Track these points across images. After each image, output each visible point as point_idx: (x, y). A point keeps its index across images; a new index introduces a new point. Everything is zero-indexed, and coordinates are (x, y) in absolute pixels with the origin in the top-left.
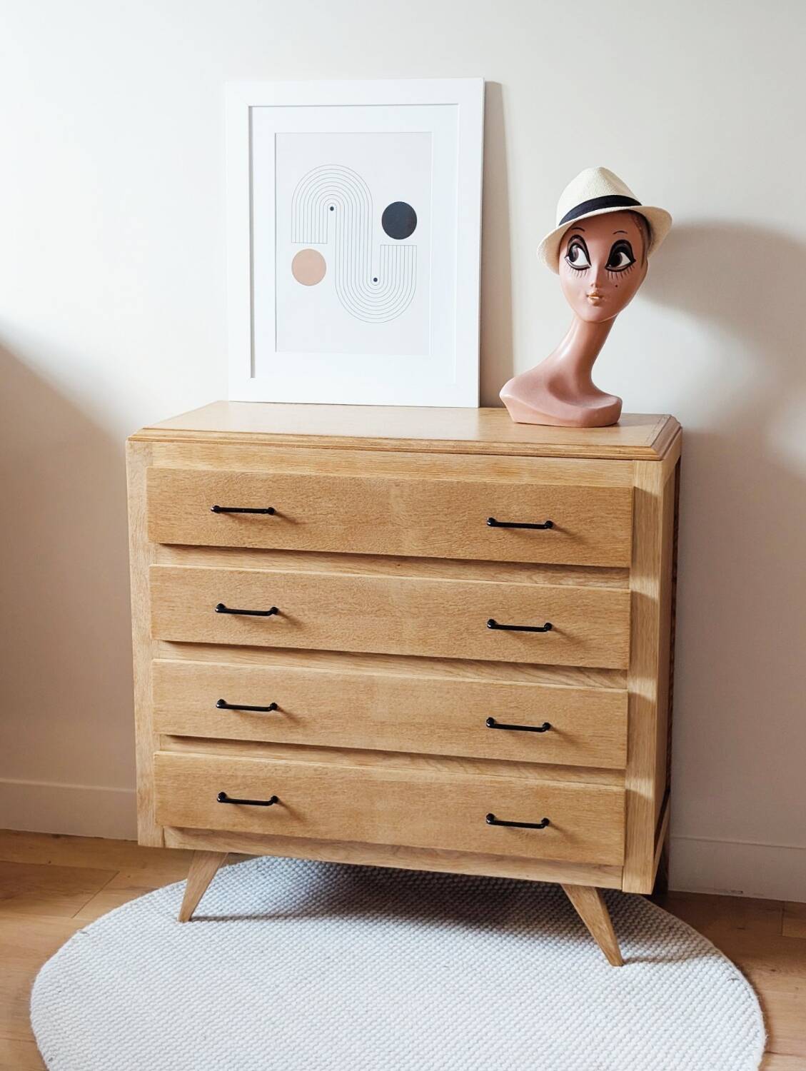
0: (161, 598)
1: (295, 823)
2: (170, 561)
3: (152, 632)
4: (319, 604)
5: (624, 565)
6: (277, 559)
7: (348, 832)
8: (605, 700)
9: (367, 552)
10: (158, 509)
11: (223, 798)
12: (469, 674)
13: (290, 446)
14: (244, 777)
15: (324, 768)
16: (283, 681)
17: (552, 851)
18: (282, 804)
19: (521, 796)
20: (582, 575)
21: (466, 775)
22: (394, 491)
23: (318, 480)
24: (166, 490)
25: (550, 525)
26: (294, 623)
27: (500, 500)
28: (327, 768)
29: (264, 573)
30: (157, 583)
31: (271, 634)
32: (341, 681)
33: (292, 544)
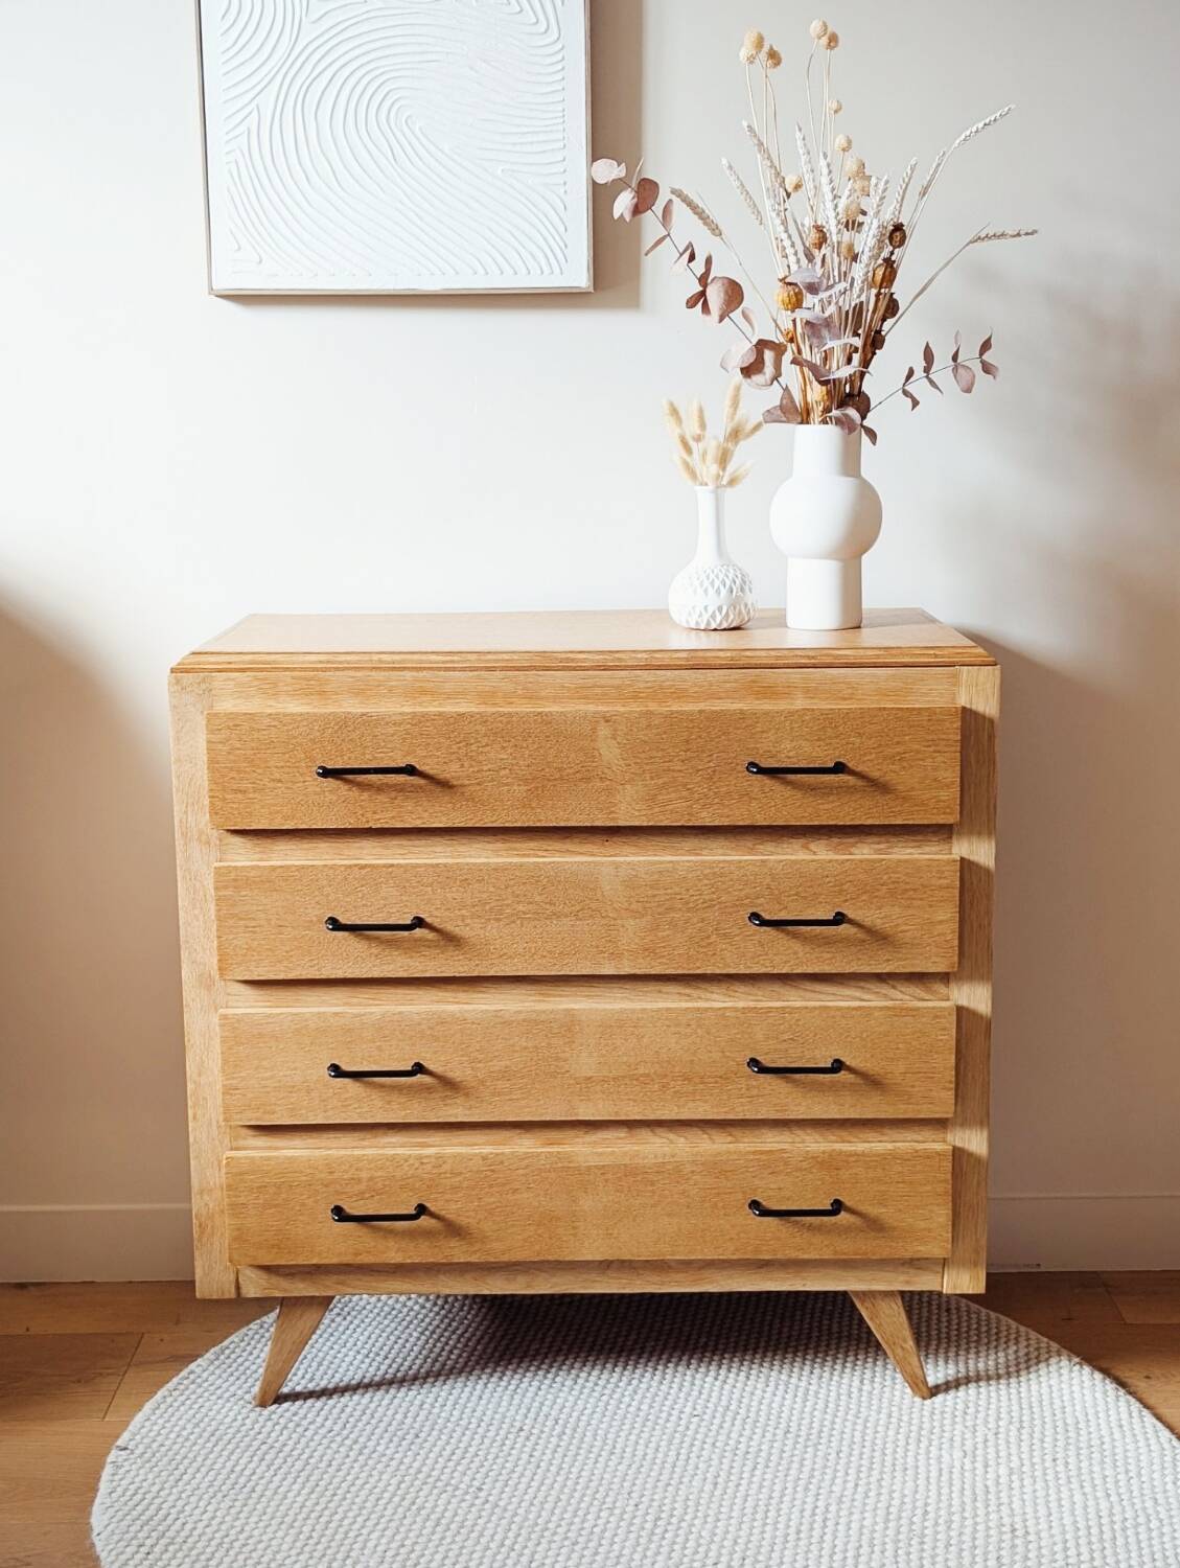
0: (234, 916)
1: (454, 1243)
2: (245, 856)
3: (220, 969)
4: (487, 907)
5: (950, 820)
6: (417, 842)
7: (537, 1247)
8: (924, 1020)
9: (562, 824)
10: (227, 775)
11: (340, 1214)
12: (715, 996)
13: (430, 669)
14: (371, 1179)
15: (497, 1154)
16: (430, 1028)
17: (846, 1247)
18: (432, 1215)
19: (801, 1170)
20: (883, 839)
21: (715, 1146)
22: (604, 731)
23: (484, 719)
25: (839, 768)
26: (449, 939)
27: (765, 735)
28: (502, 1154)
29: (399, 866)
30: (228, 893)
31: (412, 957)
32: (524, 1021)
33: (444, 819)
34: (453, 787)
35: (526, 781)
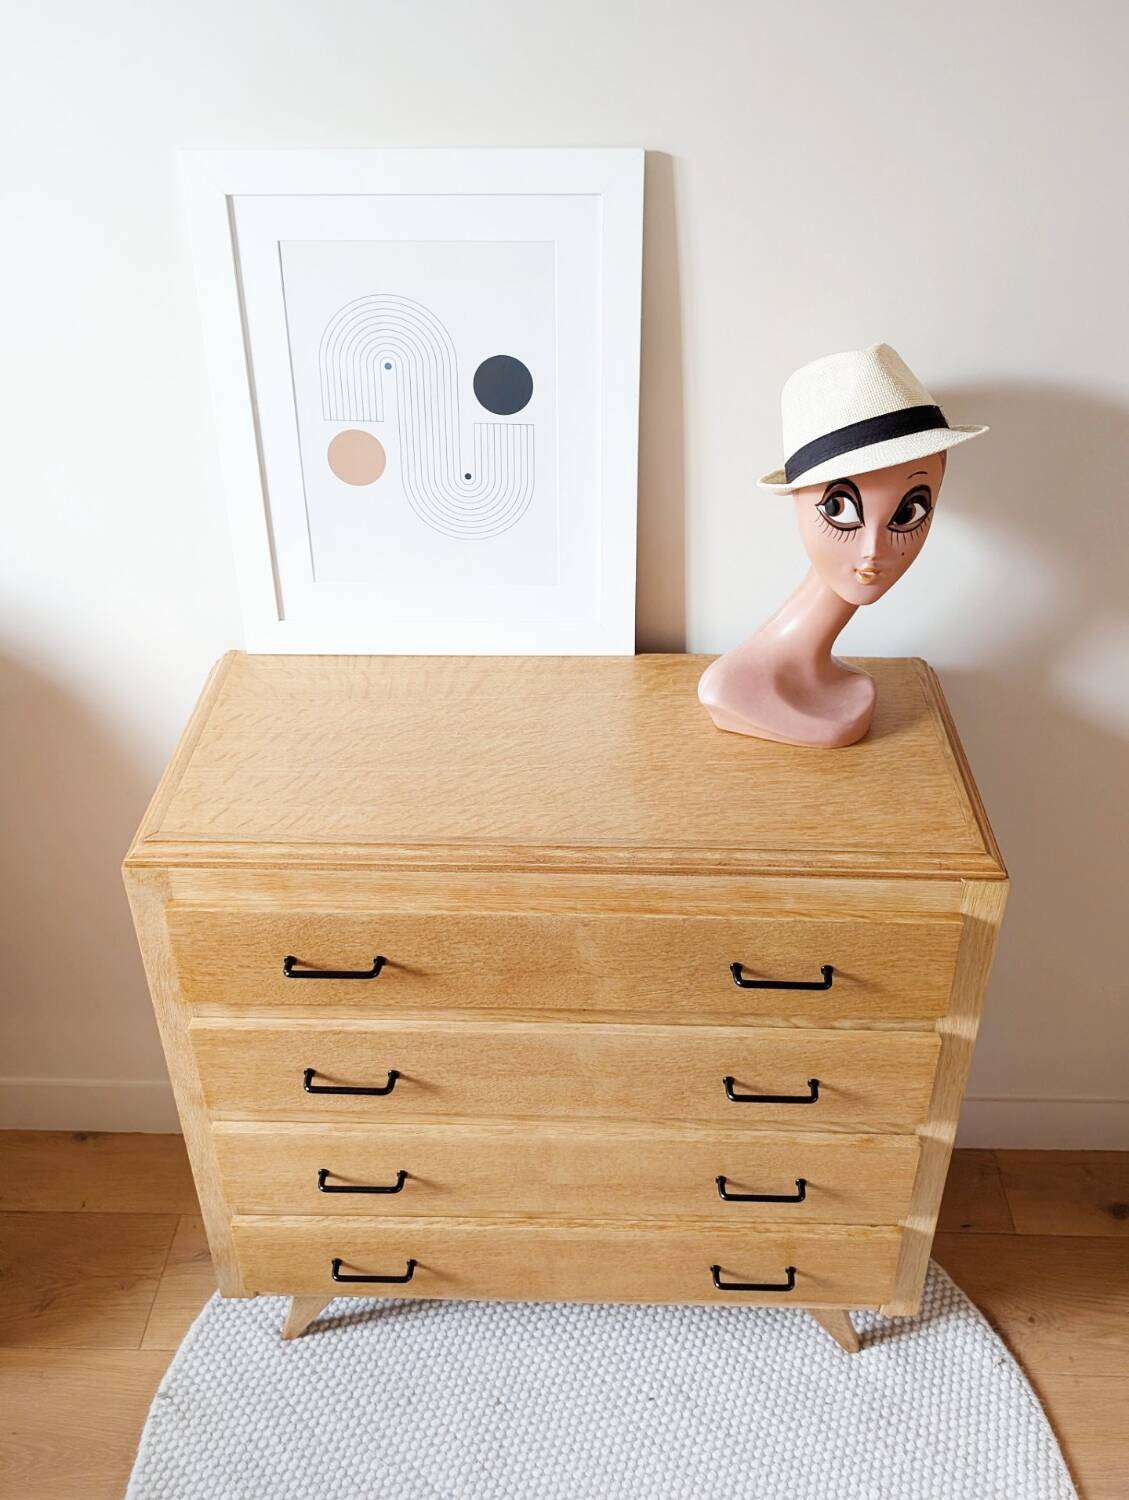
0: (213, 1065)
1: (444, 1283)
2: (220, 1014)
3: (207, 1101)
5: (938, 1014)
8: (888, 1155)
9: (539, 1006)
10: (193, 962)
13: (398, 866)
14: (366, 1243)
16: (412, 1148)
18: (423, 1267)
19: (760, 1248)
22: (581, 932)
24: (202, 938)
27: (752, 941)
28: (485, 1231)
29: (374, 1032)
31: (391, 1099)
32: (502, 1145)
33: (418, 1000)
34: (426, 975)
35: (500, 971)
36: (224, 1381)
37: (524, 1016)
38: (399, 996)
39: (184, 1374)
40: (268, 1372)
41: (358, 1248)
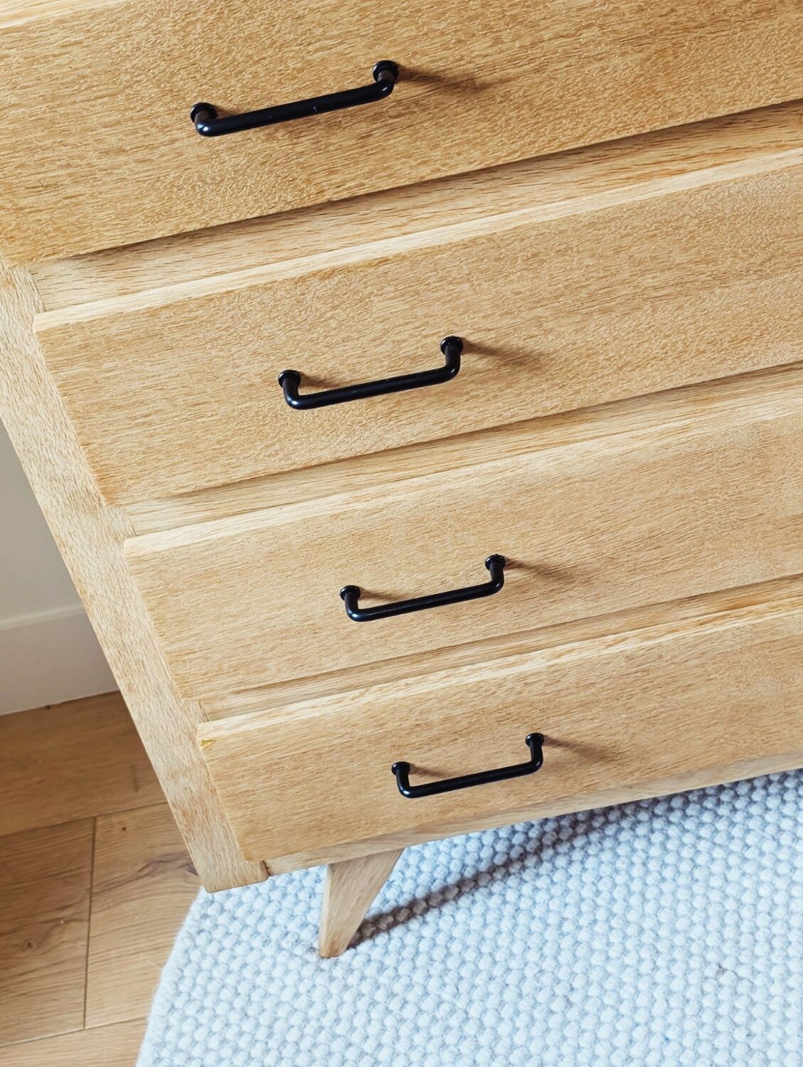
0: (101, 406)
4: (584, 294)
14: (447, 719)
18: (550, 742)
24: (14, 100)
26: (516, 362)
29: (400, 258)
30: (78, 369)
31: (452, 405)
32: (675, 458)
33: (476, 154)
34: (485, 86)
35: (636, 41)
36: (243, 1043)
37: (687, 158)
38: (438, 154)
39: (171, 1047)
40: (312, 1013)
41: (435, 732)
